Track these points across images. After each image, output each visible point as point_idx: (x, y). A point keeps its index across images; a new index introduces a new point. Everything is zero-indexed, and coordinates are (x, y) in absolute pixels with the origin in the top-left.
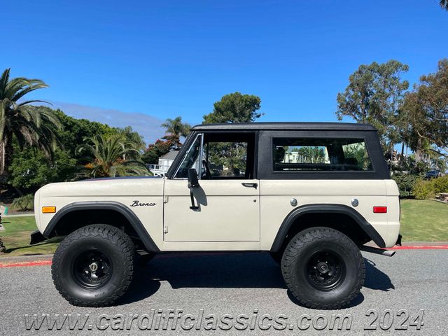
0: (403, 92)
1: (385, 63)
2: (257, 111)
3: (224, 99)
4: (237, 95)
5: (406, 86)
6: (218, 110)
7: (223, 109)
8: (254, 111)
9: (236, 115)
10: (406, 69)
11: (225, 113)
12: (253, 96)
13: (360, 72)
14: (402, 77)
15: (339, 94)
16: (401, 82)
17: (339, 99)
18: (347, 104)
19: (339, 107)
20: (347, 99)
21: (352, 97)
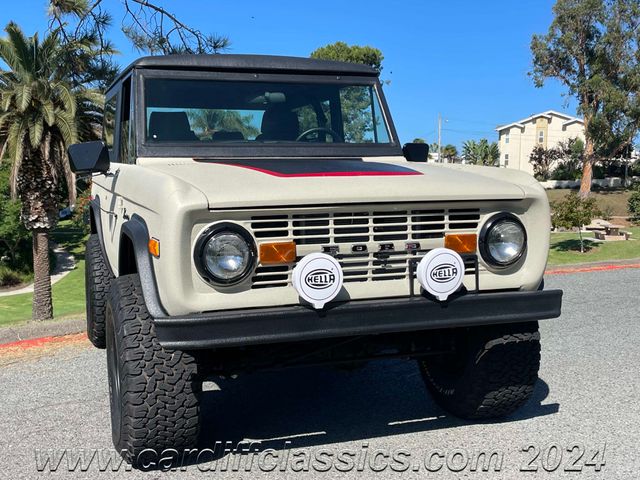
4: (341, 48)
12: (368, 49)
15: (535, 38)
17: (535, 46)
18: (552, 55)
19: (535, 63)
20: (551, 46)
21: (560, 42)
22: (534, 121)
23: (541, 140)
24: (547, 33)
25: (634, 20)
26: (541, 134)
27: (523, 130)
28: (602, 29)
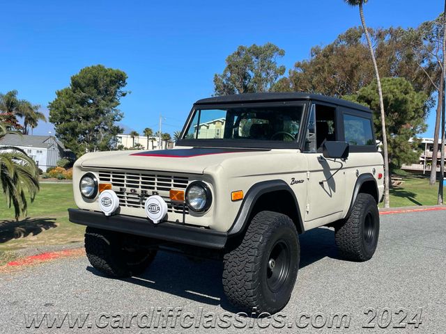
0: (280, 77)
1: (262, 46)
2: (122, 89)
3: (84, 72)
4: (100, 68)
5: (283, 71)
6: (76, 84)
7: (84, 85)
8: (118, 88)
9: (99, 93)
10: (282, 54)
11: (86, 89)
12: (118, 71)
13: (239, 54)
14: (278, 61)
15: (216, 75)
16: (278, 66)
17: (216, 80)
18: (225, 86)
19: (216, 89)
20: (224, 81)
21: (229, 79)
22: (214, 123)
23: (218, 134)
24: (222, 74)
25: (268, 71)
26: (218, 130)
27: (208, 127)
28: (252, 74)
